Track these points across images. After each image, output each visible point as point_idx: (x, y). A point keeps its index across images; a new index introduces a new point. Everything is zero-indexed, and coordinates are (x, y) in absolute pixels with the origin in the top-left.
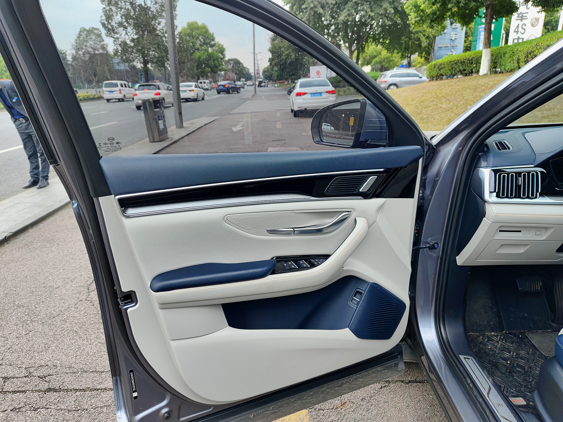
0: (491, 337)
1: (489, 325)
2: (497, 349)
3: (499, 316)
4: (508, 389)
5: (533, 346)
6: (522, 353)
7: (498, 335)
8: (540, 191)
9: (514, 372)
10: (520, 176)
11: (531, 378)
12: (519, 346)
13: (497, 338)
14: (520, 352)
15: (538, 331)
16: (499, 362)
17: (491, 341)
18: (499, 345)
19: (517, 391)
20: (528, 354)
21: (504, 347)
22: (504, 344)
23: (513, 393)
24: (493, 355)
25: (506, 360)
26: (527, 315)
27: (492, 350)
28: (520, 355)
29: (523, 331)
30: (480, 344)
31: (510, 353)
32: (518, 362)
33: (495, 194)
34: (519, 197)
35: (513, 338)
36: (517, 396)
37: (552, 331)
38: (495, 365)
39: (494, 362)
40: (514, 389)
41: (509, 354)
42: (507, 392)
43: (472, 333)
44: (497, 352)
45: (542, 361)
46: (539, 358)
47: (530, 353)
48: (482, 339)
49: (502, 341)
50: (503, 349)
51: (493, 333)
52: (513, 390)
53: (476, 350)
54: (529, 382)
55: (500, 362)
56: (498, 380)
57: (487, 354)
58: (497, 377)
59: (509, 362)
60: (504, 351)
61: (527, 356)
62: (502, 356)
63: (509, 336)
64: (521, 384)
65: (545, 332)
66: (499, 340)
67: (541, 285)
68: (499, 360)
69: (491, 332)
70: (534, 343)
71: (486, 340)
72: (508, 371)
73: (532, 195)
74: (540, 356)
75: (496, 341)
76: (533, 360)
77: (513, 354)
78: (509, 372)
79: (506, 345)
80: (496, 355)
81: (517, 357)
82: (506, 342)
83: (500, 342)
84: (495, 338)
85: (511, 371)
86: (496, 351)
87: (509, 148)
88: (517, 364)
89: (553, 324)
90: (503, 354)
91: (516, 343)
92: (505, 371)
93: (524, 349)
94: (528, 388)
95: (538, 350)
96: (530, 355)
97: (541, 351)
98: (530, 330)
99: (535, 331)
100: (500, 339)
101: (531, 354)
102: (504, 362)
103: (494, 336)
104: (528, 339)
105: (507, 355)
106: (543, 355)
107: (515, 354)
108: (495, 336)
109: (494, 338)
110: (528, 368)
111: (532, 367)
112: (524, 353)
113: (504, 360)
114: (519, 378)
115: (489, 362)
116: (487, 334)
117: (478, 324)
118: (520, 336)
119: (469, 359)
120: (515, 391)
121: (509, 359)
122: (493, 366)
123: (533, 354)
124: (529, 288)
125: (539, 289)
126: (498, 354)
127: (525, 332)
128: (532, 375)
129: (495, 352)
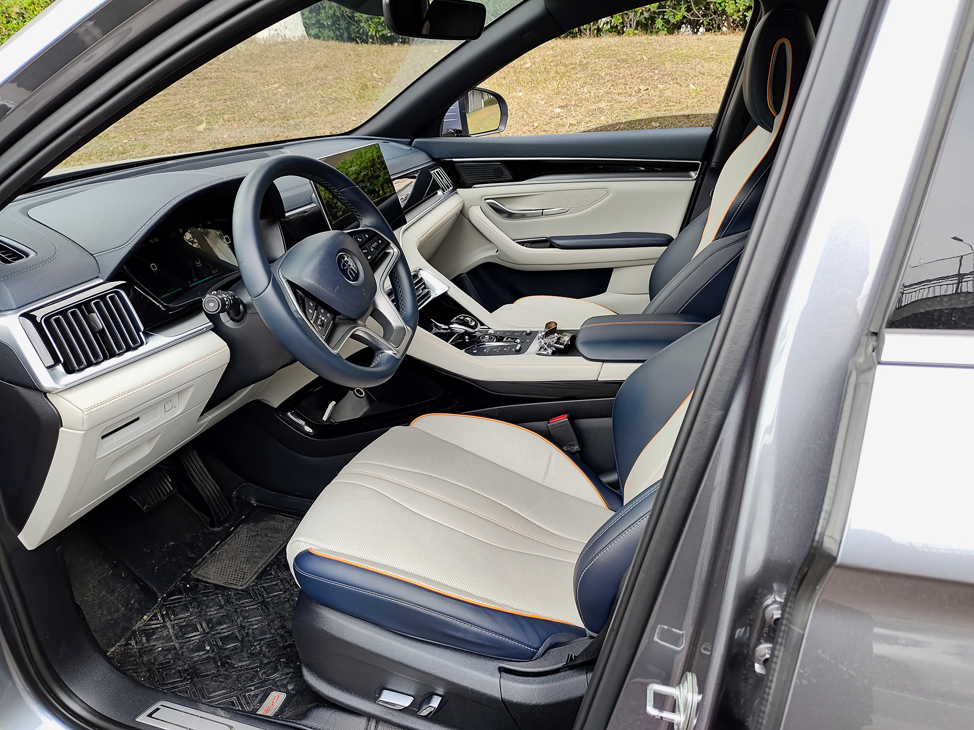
0: (148, 627)
1: (131, 610)
2: (172, 641)
3: (137, 580)
4: (245, 696)
5: (217, 587)
6: (213, 612)
7: (156, 613)
8: (142, 328)
9: (228, 657)
10: (91, 311)
11: (255, 644)
12: (199, 606)
13: (158, 619)
14: (209, 614)
15: (204, 557)
16: (196, 662)
17: (153, 634)
18: (171, 631)
19: (258, 688)
20: (222, 607)
21: (181, 627)
22: (176, 622)
23: (256, 696)
24: (177, 657)
25: (200, 647)
26: (173, 543)
27: (167, 650)
28: (214, 620)
29: (185, 574)
30: (141, 656)
31: (198, 630)
32: (220, 633)
33: (60, 368)
34: (113, 355)
35: (181, 598)
36: (266, 696)
37: (221, 543)
38: (193, 673)
39: (188, 670)
40: (253, 688)
41: (198, 633)
42: (248, 703)
43: (113, 649)
44: (177, 646)
45: (247, 602)
46: (240, 599)
47: (223, 603)
48: (136, 643)
49: (170, 618)
50: (183, 630)
51: (145, 617)
52: (251, 690)
53: (144, 677)
54: (259, 653)
55: (196, 659)
56: (220, 695)
57: (165, 666)
58: (215, 692)
59: (208, 648)
60: (184, 634)
61: (223, 612)
62: (191, 646)
63: (171, 600)
64: (252, 668)
65: (214, 550)
66: (164, 621)
67: (170, 481)
68: (192, 658)
69: (142, 618)
70: (215, 582)
71: (144, 639)
72: (219, 664)
73: (134, 342)
74: (238, 596)
75: (161, 627)
76: (236, 611)
77: (202, 627)
78: (223, 665)
79: (181, 621)
80: (180, 652)
81: (212, 627)
82: (177, 615)
83: (168, 624)
84: (155, 622)
85: (223, 661)
86: (174, 645)
87: (27, 255)
88: (221, 638)
89: (216, 529)
90: (190, 641)
91: (191, 605)
92: (217, 669)
93: (211, 604)
94: (266, 664)
95: (229, 589)
96: (225, 607)
97: (234, 587)
98: (193, 563)
99: (201, 560)
100: (163, 619)
101: (225, 603)
102: (201, 653)
103: (151, 620)
104: (202, 581)
105: (195, 637)
106: (239, 590)
107: (204, 624)
108: (153, 620)
109: (155, 624)
110: (239, 631)
111: (243, 624)
112: (215, 612)
113: (199, 651)
114: (242, 661)
115: (181, 676)
116: (138, 628)
117: (112, 622)
118: (188, 586)
119: (158, 709)
120: (256, 688)
121: (204, 642)
122: (192, 679)
123: (228, 601)
124: (157, 499)
125: (172, 489)
126: (181, 648)
127: (189, 574)
128: (253, 637)
129: (175, 648)
